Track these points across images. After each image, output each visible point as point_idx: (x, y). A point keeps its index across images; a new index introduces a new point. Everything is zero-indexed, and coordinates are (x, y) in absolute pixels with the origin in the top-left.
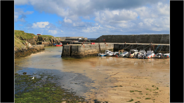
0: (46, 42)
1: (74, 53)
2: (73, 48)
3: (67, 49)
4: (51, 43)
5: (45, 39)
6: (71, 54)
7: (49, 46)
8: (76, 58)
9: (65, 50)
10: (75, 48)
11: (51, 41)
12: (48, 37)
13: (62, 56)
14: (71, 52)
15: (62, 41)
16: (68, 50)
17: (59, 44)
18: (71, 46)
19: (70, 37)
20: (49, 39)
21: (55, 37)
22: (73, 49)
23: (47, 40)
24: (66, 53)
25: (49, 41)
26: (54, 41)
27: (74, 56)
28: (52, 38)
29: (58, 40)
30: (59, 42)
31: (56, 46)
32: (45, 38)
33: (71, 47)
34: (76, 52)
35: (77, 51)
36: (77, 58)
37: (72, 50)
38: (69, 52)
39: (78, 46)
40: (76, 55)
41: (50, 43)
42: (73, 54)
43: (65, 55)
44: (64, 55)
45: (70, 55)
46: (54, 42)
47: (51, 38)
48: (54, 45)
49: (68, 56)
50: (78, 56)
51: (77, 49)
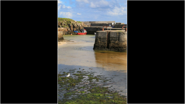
0: (63, 28)
1: (113, 43)
2: (112, 35)
3: (102, 37)
4: (71, 29)
5: (61, 24)
6: (108, 45)
7: (67, 34)
8: (116, 51)
9: (100, 39)
10: (115, 36)
11: (70, 27)
12: (66, 20)
13: (94, 49)
14: (109, 42)
15: (85, 27)
16: (104, 38)
17: (81, 31)
18: (110, 32)
19: (95, 22)
20: (68, 24)
21: (76, 21)
22: (112, 37)
23: (64, 25)
24: (100, 43)
25: (68, 27)
26: (74, 27)
27: (113, 47)
28: (72, 22)
29: (81, 26)
30: (81, 28)
31: (77, 34)
32: (61, 22)
33: (109, 34)
34: (116, 42)
35: (119, 40)
36: (118, 51)
37: (111, 39)
38: (106, 42)
39: (119, 33)
40: (116, 46)
41: (69, 29)
42: (111, 45)
43: (100, 46)
44: (98, 47)
45: (108, 47)
46: (75, 29)
47: (70, 22)
48: (75, 32)
49: (104, 48)
50: (120, 47)
51: (119, 38)
